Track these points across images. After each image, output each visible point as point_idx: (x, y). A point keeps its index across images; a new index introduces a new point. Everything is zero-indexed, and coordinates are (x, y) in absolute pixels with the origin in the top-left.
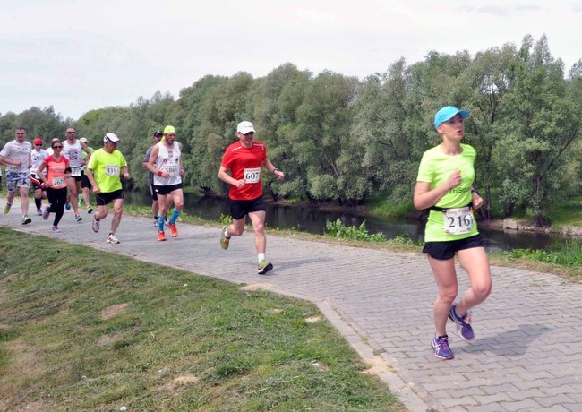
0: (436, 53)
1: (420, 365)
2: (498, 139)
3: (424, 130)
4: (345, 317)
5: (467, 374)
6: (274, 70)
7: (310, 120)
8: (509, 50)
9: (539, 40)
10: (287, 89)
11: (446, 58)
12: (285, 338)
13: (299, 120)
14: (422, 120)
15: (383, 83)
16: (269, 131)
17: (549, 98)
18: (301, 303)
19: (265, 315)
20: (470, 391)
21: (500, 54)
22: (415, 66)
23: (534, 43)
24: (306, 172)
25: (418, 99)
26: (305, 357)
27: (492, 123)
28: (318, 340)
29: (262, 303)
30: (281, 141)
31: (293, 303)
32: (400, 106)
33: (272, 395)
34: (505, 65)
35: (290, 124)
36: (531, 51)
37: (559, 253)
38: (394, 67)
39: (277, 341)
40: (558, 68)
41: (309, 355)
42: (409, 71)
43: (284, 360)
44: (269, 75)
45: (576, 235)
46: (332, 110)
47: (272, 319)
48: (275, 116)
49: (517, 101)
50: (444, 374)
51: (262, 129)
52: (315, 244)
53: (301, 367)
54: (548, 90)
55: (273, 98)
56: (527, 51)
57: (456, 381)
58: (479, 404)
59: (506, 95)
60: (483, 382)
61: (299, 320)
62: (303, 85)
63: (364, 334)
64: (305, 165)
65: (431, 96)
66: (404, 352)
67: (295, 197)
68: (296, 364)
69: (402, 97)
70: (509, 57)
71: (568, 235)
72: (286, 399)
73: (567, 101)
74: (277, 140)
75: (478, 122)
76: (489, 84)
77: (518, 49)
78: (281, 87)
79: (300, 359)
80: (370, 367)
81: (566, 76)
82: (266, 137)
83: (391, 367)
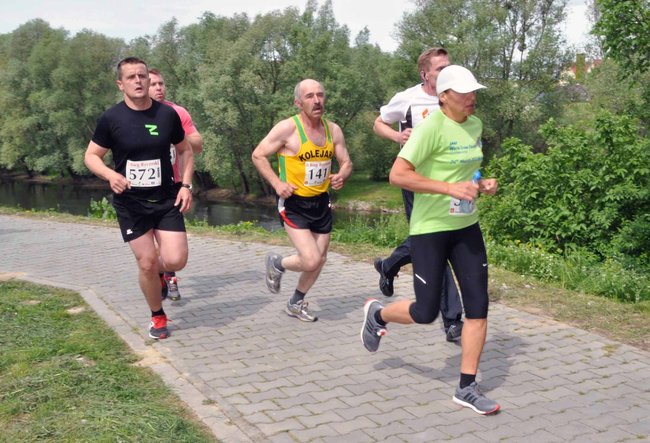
0: (211, 14)
1: (196, 353)
2: (280, 109)
3: (200, 100)
4: (112, 305)
5: (246, 361)
6: (21, 27)
7: (68, 86)
8: (291, 13)
9: (324, 4)
10: (38, 50)
11: (223, 21)
12: (44, 332)
13: (55, 86)
14: (197, 88)
15: (153, 47)
16: (19, 98)
17: (334, 66)
18: (62, 292)
19: (19, 308)
20: (249, 379)
21: (282, 18)
22: (188, 29)
23: (319, 8)
24: (66, 144)
25: (193, 65)
26: (68, 352)
27: (274, 92)
28: (83, 333)
29: (16, 294)
30: (34, 109)
31: (53, 293)
32: (172, 72)
33: (29, 396)
34: (288, 30)
35: (44, 91)
36: (315, 16)
37: (343, 231)
38: (165, 28)
39: (35, 336)
40: (343, 36)
41: (72, 350)
42: (182, 33)
43: (43, 357)
44: (14, 31)
45: (363, 210)
46: (94, 75)
47: (28, 312)
48: (25, 80)
49: (300, 69)
50: (222, 362)
51: (11, 95)
52: (77, 226)
53: (63, 363)
54: (333, 58)
55: (20, 59)
56: (310, 16)
57: (235, 368)
58: (259, 391)
59: (288, 62)
60: (262, 368)
61: (60, 312)
62: (58, 46)
63: (133, 323)
64: (65, 137)
65: (206, 62)
66: (178, 341)
67: (55, 173)
68: (57, 361)
69: (174, 63)
70: (292, 21)
71: (355, 210)
72: (46, 399)
73: (352, 70)
74: (28, 107)
75: (259, 91)
76: (270, 51)
77: (301, 13)
78: (31, 47)
79: (62, 354)
80: (142, 359)
81: (352, 44)
82: (15, 105)
83: (165, 358)
